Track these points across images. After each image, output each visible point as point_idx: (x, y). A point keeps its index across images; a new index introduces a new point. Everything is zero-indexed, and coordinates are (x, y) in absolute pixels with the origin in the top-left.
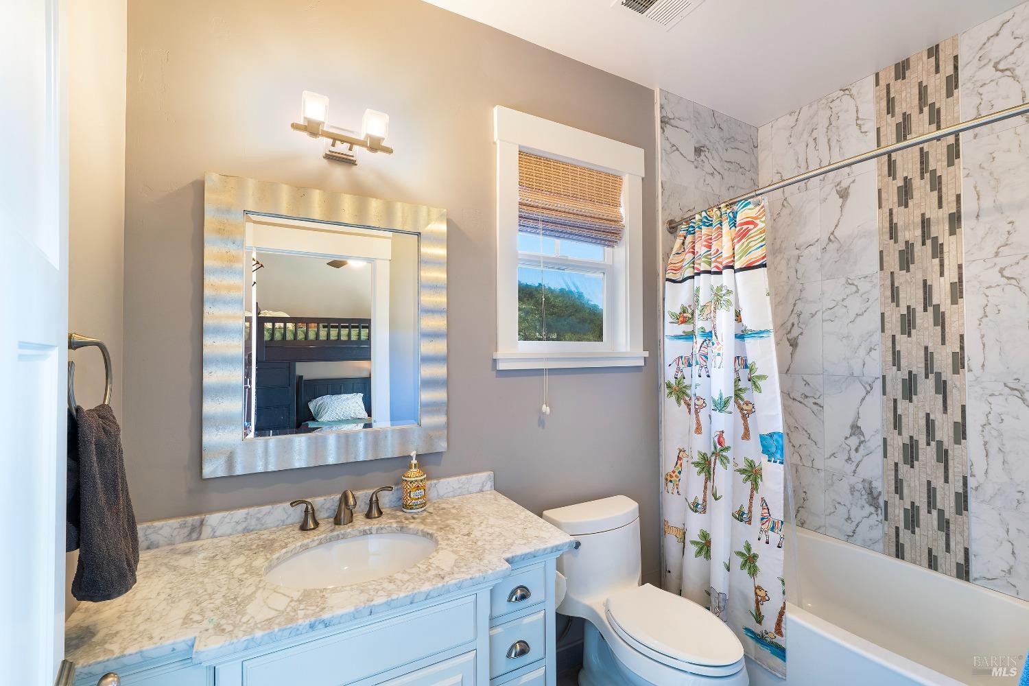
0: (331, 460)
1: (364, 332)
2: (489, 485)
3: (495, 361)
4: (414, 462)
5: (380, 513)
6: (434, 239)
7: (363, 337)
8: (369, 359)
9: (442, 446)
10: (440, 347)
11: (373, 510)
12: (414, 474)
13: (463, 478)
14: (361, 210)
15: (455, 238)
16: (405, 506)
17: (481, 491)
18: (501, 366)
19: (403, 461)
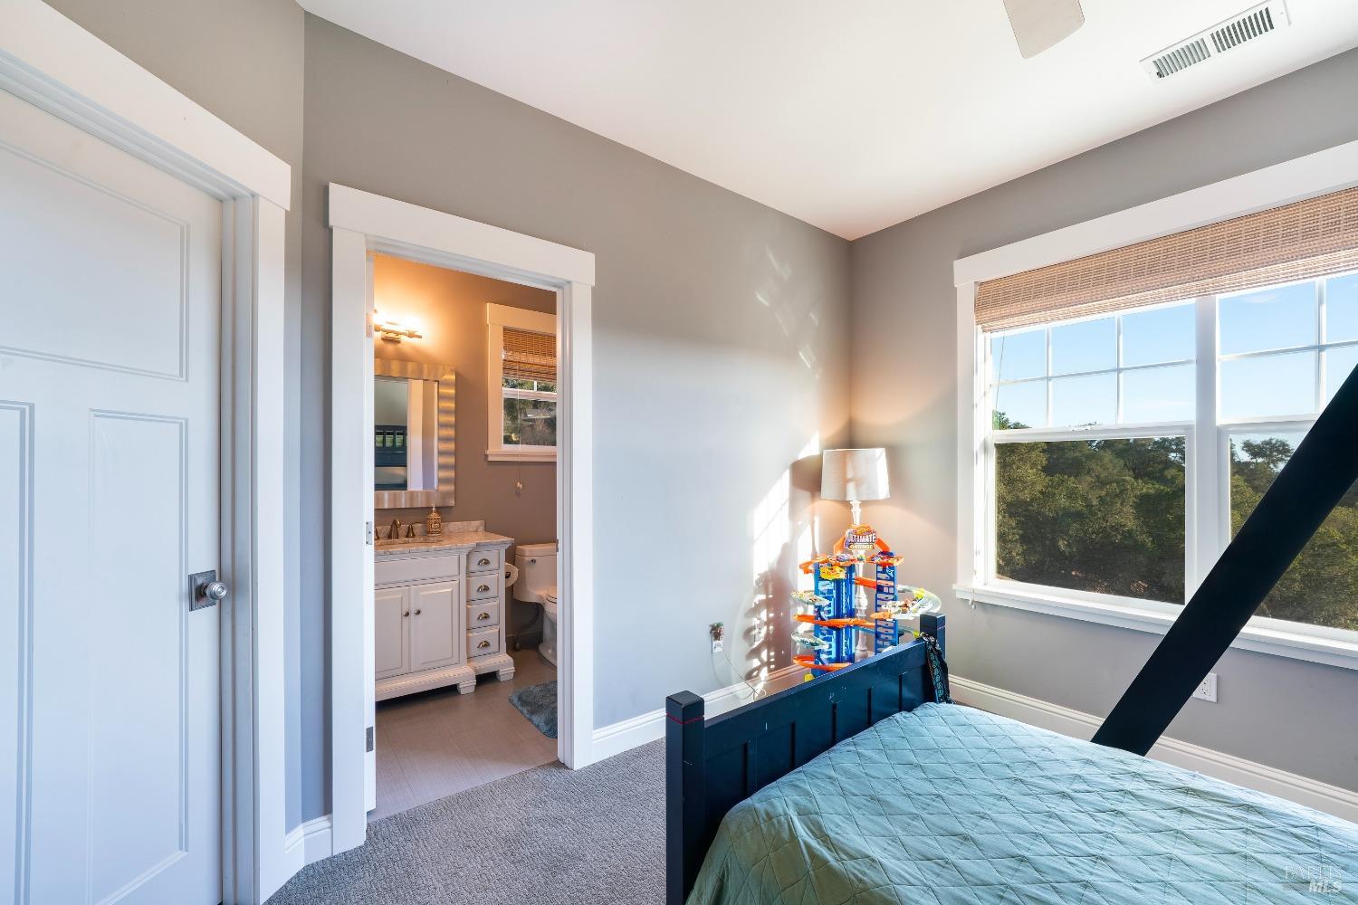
0: (386, 506)
1: (399, 439)
2: (481, 528)
3: (487, 456)
4: (434, 509)
5: (414, 536)
6: (447, 384)
7: (398, 444)
8: (404, 465)
9: (452, 503)
10: (451, 446)
11: (410, 533)
12: (434, 515)
13: (465, 523)
14: (404, 369)
15: (460, 382)
16: (428, 532)
17: (476, 531)
18: (490, 459)
19: (429, 509)
